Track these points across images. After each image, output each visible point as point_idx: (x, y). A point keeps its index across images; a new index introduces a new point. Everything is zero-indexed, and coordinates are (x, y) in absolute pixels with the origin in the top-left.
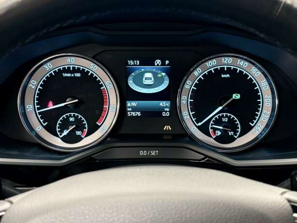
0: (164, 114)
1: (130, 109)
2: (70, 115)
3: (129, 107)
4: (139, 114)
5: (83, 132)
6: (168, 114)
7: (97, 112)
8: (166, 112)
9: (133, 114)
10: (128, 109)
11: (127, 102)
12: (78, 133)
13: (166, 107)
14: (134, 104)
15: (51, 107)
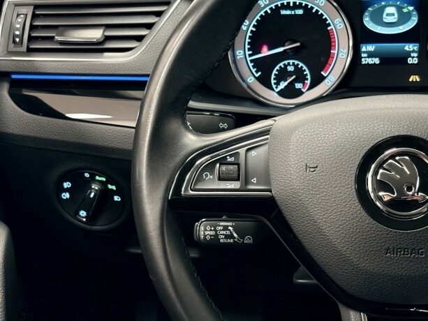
0: (410, 61)
1: (366, 55)
2: (289, 64)
3: (364, 52)
4: (377, 61)
5: (304, 84)
6: (415, 61)
7: (323, 59)
8: (413, 57)
9: (370, 61)
10: (363, 55)
11: (361, 45)
12: (298, 86)
13: (414, 51)
14: (371, 48)
15: (265, 52)
